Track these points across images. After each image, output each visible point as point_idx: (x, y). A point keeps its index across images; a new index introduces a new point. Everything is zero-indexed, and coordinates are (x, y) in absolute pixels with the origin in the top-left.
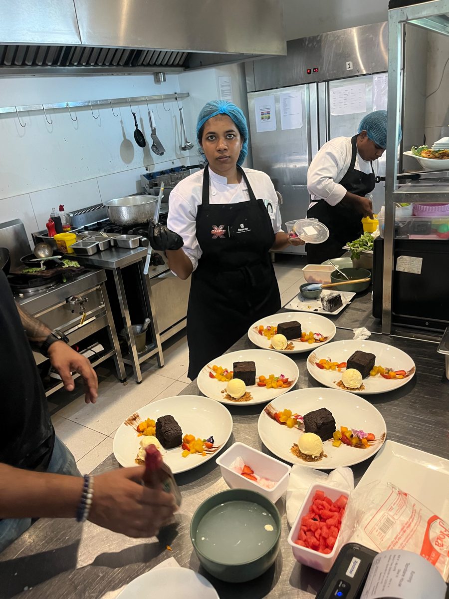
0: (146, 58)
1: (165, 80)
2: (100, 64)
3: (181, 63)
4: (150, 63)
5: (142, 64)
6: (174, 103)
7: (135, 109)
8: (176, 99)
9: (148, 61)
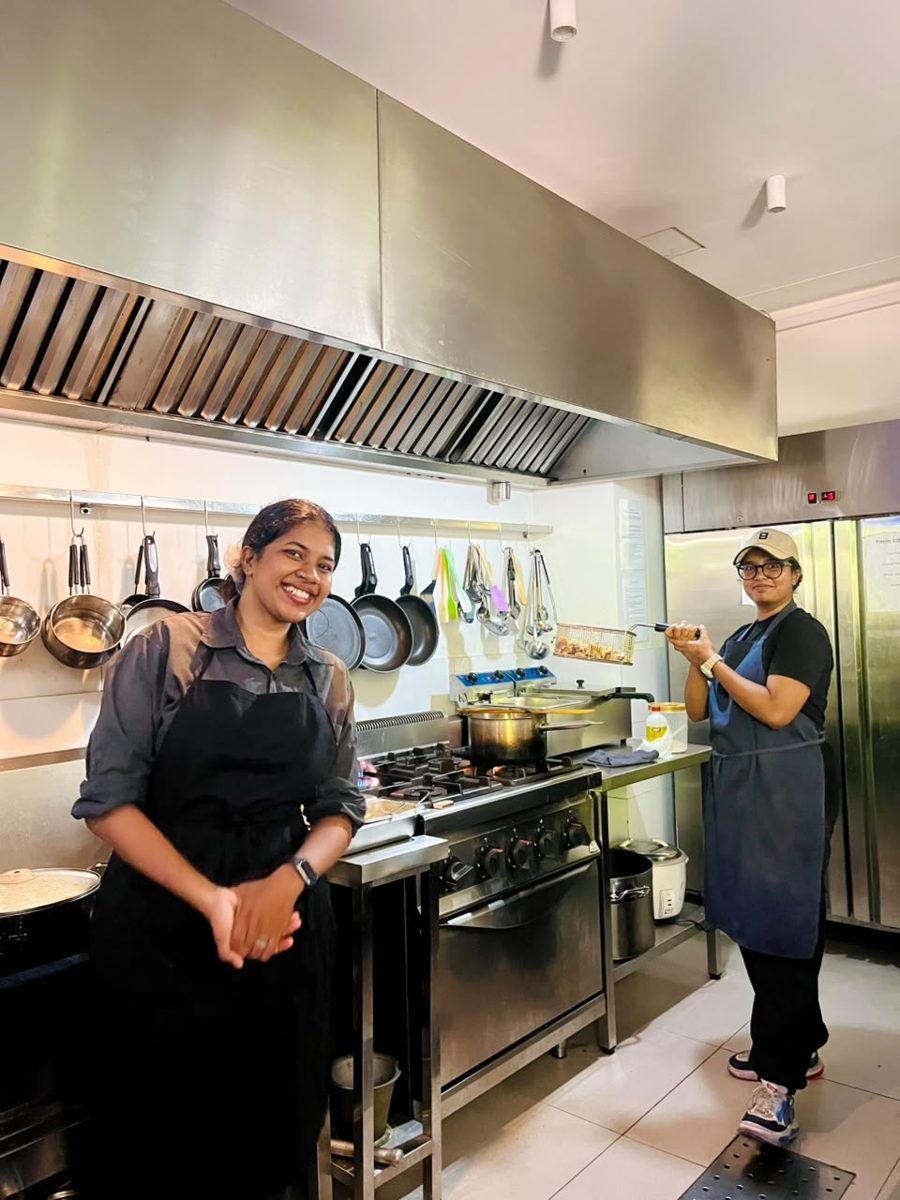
0: (479, 452)
1: (508, 497)
2: (389, 449)
3: (543, 470)
4: (486, 462)
5: (470, 461)
6: (519, 543)
7: (443, 542)
8: (525, 536)
9: (483, 457)
